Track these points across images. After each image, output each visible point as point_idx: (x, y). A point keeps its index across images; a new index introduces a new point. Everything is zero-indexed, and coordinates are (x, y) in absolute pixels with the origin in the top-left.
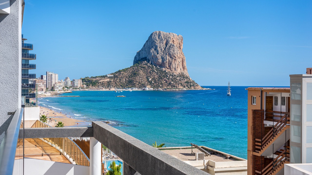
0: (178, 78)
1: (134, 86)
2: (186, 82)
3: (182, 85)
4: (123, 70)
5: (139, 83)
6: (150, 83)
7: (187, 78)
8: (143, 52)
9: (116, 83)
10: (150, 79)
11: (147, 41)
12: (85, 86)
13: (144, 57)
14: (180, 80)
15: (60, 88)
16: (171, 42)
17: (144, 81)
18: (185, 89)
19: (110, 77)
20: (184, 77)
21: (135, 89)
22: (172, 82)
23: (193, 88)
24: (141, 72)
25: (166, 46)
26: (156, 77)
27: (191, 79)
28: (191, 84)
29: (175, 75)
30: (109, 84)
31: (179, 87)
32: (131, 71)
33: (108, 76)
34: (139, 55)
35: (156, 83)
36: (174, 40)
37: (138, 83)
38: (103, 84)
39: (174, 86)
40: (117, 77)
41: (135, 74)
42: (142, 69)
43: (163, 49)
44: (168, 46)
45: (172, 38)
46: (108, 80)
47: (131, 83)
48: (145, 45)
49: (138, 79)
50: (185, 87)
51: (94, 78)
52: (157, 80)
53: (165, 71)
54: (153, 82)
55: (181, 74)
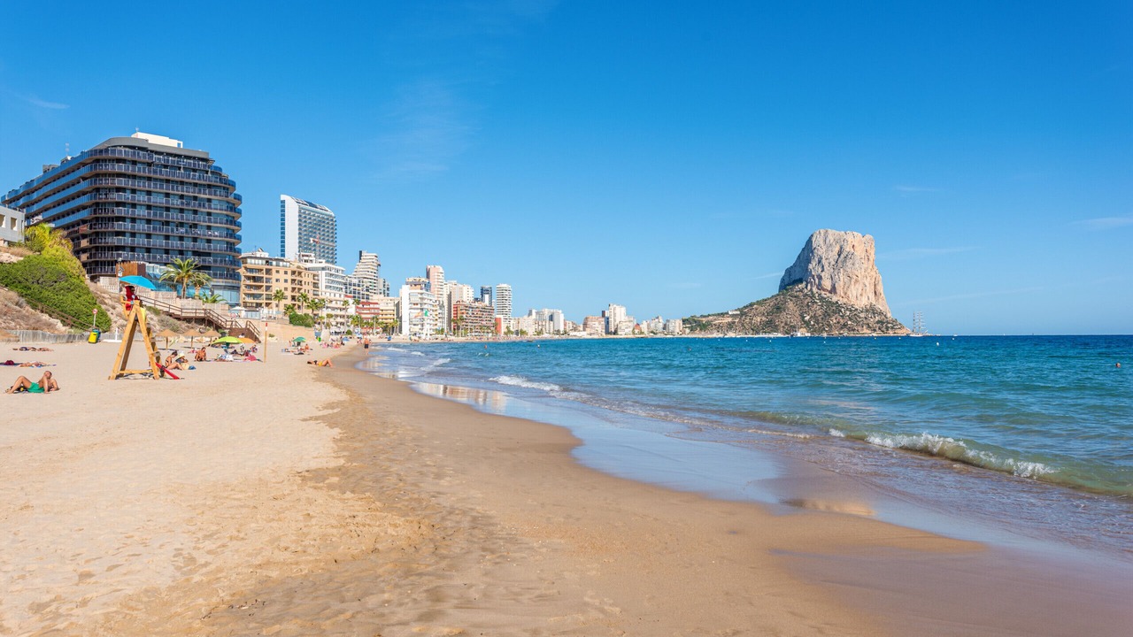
0: (862, 315)
1: (776, 329)
2: (878, 322)
3: (869, 327)
4: (758, 301)
5: (786, 324)
6: (807, 324)
7: (881, 313)
8: (798, 269)
9: (743, 325)
10: (807, 318)
11: (803, 250)
12: (688, 331)
13: (797, 278)
14: (866, 318)
15: (627, 331)
16: (848, 249)
17: (795, 321)
18: (874, 335)
19: (733, 316)
20: (874, 313)
21: (780, 335)
22: (849, 323)
23: (891, 333)
24: (791, 305)
25: (839, 255)
26: (819, 312)
27: (889, 315)
28: (889, 325)
29: (856, 310)
30: (730, 326)
31: (863, 330)
32: (772, 304)
33: (730, 313)
34: (790, 275)
35: (818, 324)
36: (856, 244)
37: (783, 325)
38: (719, 328)
39: (854, 330)
40: (746, 314)
41: (778, 308)
42: (793, 299)
43: (833, 263)
44: (842, 256)
45: (850, 240)
46: (730, 320)
47: (770, 325)
48: (799, 256)
49: (784, 317)
50: (875, 330)
51: (705, 317)
52: (820, 318)
53: (837, 302)
54: (812, 323)
55: (868, 307)
